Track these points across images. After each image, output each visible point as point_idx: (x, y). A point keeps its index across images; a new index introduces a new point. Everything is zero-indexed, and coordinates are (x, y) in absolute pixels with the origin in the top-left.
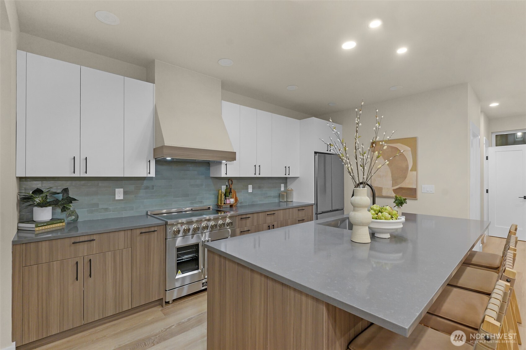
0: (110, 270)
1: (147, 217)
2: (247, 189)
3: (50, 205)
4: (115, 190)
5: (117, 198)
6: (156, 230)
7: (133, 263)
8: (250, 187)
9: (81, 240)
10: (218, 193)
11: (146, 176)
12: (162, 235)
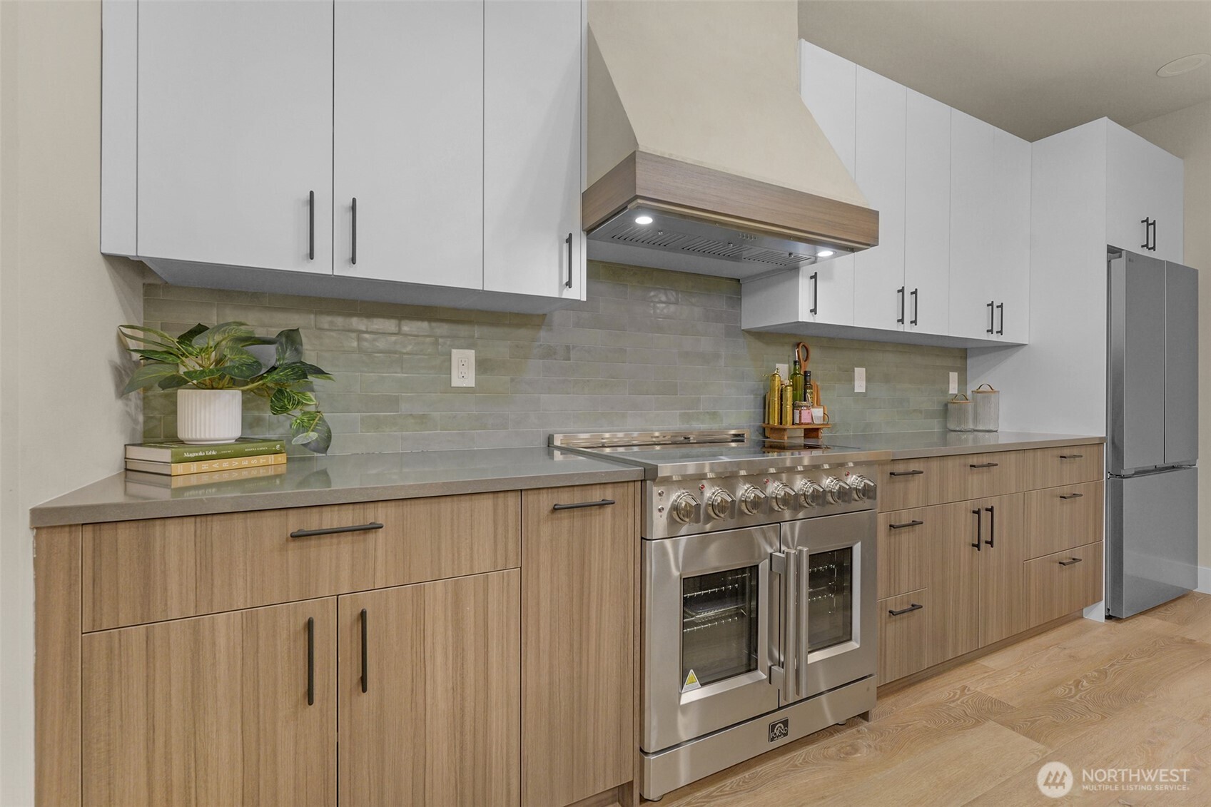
0: (439, 659)
1: (551, 455)
2: (851, 380)
3: (233, 384)
4: (449, 356)
5: (456, 381)
6: (609, 498)
7: (526, 633)
8: (860, 373)
9: (326, 526)
10: (768, 389)
11: (556, 295)
12: (630, 521)
